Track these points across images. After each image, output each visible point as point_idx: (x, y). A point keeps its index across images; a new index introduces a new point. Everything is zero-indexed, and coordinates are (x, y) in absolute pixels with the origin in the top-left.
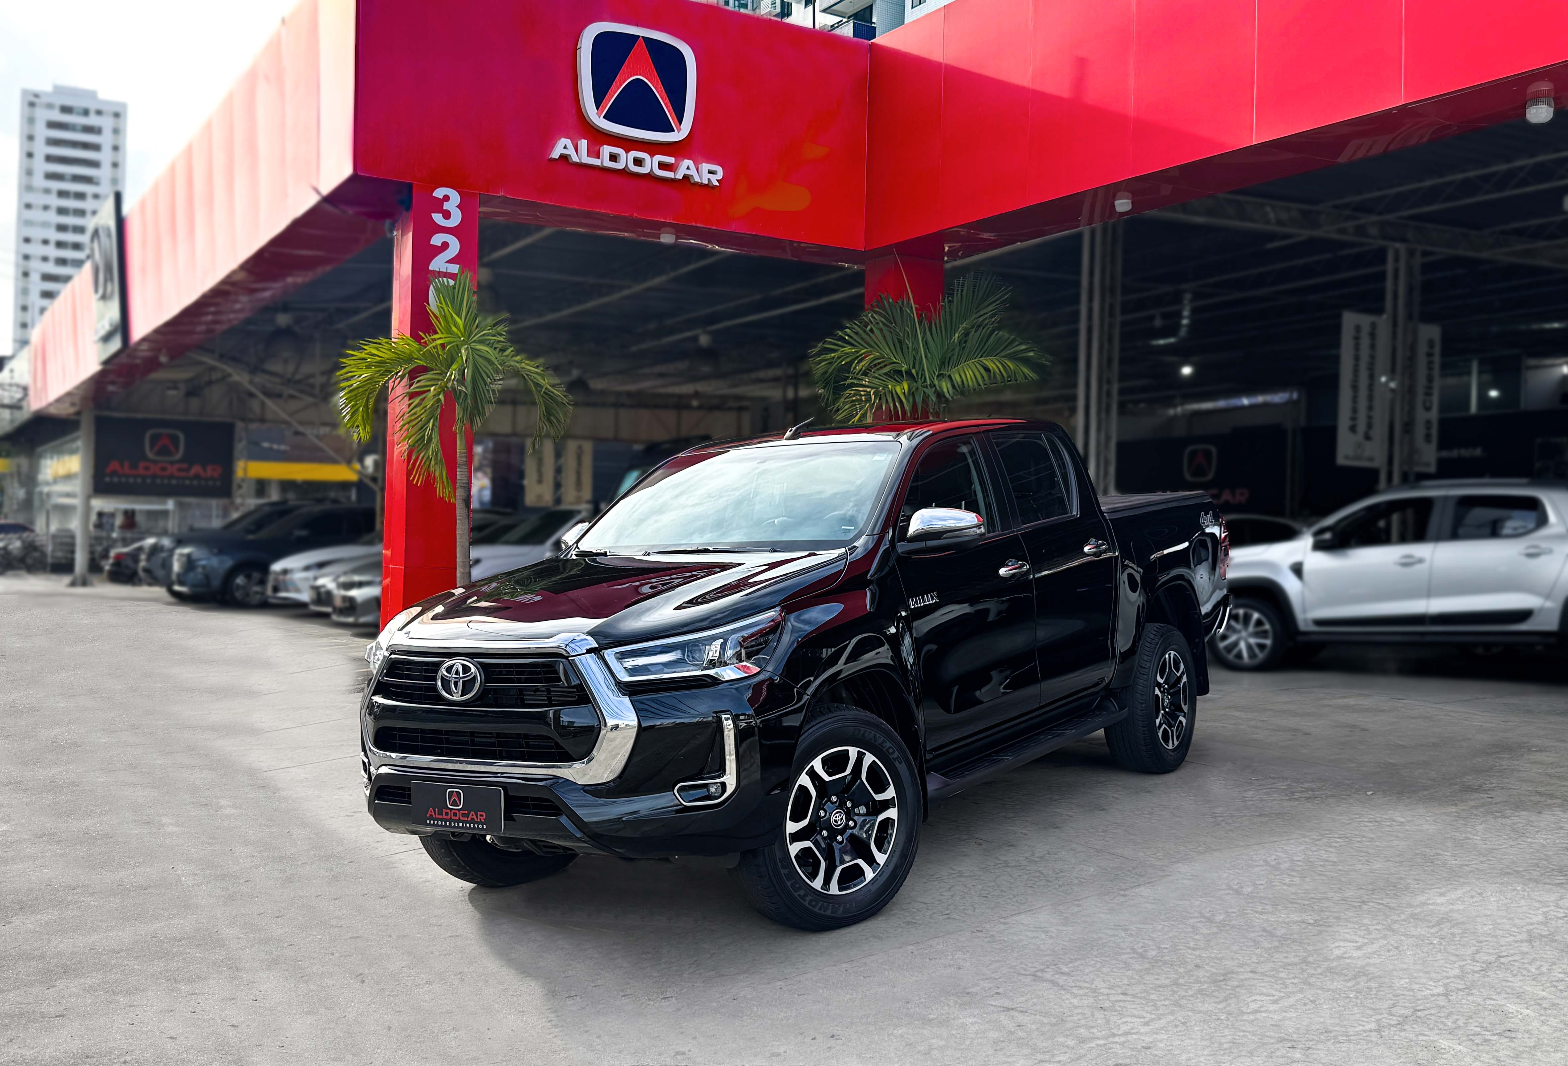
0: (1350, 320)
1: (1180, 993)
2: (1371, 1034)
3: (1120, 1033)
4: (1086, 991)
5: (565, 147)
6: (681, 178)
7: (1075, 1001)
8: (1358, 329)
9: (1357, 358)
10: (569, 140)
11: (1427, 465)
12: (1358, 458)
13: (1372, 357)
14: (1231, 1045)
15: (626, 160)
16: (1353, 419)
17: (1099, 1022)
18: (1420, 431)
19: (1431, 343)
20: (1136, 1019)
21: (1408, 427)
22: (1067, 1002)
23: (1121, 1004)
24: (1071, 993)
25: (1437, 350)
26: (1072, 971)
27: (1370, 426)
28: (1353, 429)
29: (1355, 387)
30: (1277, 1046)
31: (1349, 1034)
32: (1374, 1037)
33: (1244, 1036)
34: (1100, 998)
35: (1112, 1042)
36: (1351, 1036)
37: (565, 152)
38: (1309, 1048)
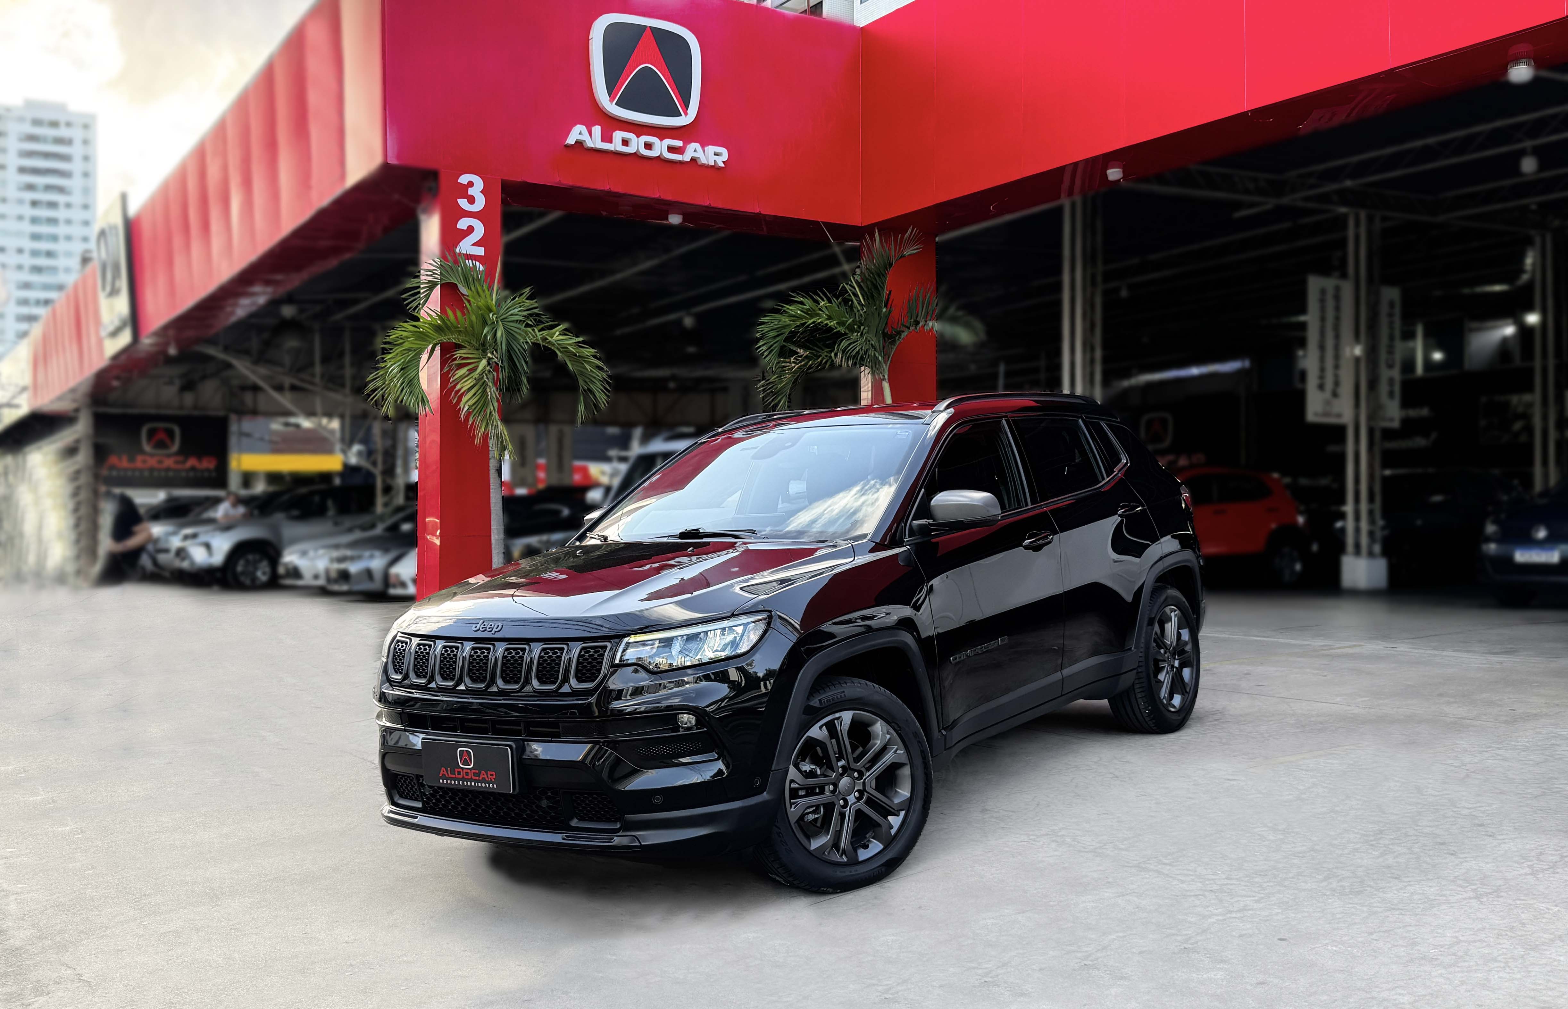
0: (1315, 284)
1: (1280, 876)
2: (1471, 901)
3: (1235, 909)
4: (1193, 877)
5: (580, 134)
6: (689, 160)
7: (1184, 886)
8: (1323, 292)
9: (1323, 319)
10: (584, 127)
11: (1392, 420)
12: (1326, 414)
13: (1337, 319)
14: (1343, 915)
15: (637, 144)
16: (1322, 377)
17: (1213, 901)
18: (1384, 388)
19: (1392, 305)
20: (1247, 899)
21: (1373, 384)
22: (1177, 887)
23: (1229, 887)
24: (1178, 880)
25: (1397, 310)
26: (1173, 862)
27: (1337, 383)
28: (1321, 387)
29: (1322, 347)
30: (1386, 914)
31: (1451, 901)
32: (1474, 903)
33: (1351, 908)
34: (1207, 882)
35: (1231, 918)
36: (1453, 903)
37: (580, 138)
38: (1417, 915)
